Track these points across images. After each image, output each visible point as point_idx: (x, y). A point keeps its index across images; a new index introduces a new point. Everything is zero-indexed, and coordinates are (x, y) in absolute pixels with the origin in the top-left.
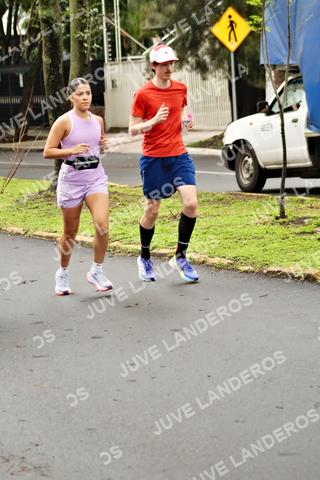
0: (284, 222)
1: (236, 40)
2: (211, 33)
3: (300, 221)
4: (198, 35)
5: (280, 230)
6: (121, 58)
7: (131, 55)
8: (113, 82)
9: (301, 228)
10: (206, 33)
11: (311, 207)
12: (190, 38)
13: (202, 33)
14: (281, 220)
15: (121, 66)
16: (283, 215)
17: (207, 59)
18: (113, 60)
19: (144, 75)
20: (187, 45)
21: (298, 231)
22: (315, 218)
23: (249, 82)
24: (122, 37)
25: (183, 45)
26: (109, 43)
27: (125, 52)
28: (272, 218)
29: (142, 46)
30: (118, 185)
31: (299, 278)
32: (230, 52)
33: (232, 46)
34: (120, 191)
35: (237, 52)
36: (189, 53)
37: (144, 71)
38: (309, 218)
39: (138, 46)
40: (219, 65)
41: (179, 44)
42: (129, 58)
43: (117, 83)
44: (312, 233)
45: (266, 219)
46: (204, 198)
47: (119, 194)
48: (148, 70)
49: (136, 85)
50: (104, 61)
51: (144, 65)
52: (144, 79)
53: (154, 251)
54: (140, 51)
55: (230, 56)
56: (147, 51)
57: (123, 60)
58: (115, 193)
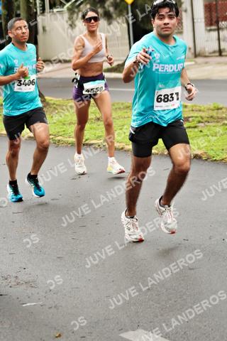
3: (186, 119)
6: (49, 10)
7: (55, 8)
8: (44, 28)
9: (187, 124)
11: (193, 110)
15: (49, 16)
17: (111, 9)
18: (44, 12)
19: (67, 22)
22: (196, 117)
23: (142, 25)
27: (52, 6)
29: (64, 2)
30: (55, 99)
32: (127, 4)
34: (57, 103)
35: (132, 4)
36: (99, 5)
37: (67, 19)
38: (192, 117)
39: (61, 2)
40: (120, 14)
42: (55, 10)
43: (47, 28)
44: (195, 127)
46: (116, 106)
47: (57, 105)
48: (70, 18)
49: (61, 30)
50: (36, 13)
51: (66, 15)
52: (66, 26)
53: (87, 142)
54: (62, 5)
55: (127, 7)
56: (68, 5)
57: (50, 12)
58: (54, 104)
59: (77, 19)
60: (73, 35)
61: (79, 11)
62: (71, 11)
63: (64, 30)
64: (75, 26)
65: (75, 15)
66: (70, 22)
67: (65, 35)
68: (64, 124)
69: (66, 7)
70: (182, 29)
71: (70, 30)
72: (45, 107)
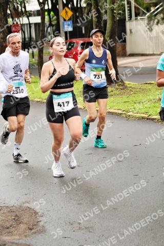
6: (134, 18)
7: (140, 16)
8: (131, 30)
15: (134, 22)
18: (130, 19)
19: (146, 26)
24: (135, 7)
26: (128, 10)
27: (137, 15)
29: (145, 12)
30: (132, 83)
34: (133, 87)
37: (146, 25)
39: (143, 12)
42: (139, 18)
43: (133, 31)
47: (133, 88)
48: (148, 24)
49: (142, 32)
50: (125, 19)
51: (146, 22)
52: (146, 29)
53: (150, 117)
54: (144, 14)
56: (148, 14)
57: (136, 19)
58: (130, 87)
59: (153, 24)
60: (152, 36)
61: (155, 19)
62: (150, 18)
63: (145, 32)
64: (152, 29)
65: (152, 22)
66: (148, 27)
68: (135, 103)
71: (149, 33)
72: (123, 89)
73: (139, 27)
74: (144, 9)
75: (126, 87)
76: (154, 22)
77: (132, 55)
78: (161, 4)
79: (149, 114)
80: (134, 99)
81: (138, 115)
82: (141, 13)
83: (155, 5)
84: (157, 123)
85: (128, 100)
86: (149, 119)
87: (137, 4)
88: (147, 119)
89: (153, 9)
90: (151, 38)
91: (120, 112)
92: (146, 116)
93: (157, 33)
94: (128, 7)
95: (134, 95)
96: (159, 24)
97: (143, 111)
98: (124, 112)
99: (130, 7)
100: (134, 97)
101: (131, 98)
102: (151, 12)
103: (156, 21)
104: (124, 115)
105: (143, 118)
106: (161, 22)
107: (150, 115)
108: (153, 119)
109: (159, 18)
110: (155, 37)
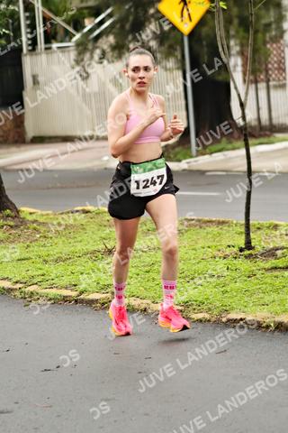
0: (251, 255)
1: (190, 19)
2: (158, 11)
3: (271, 253)
4: (141, 14)
5: (244, 265)
6: (43, 46)
7: (57, 41)
8: (34, 77)
9: (272, 262)
10: (152, 11)
12: (131, 18)
13: (146, 12)
14: (247, 252)
15: (44, 57)
16: (249, 245)
17: (154, 45)
18: (34, 49)
19: (73, 67)
20: (128, 26)
21: (268, 265)
24: (44, 18)
25: (123, 27)
26: (28, 26)
27: (49, 37)
28: (236, 249)
29: (71, 29)
30: (39, 212)
31: (268, 327)
32: (182, 34)
33: (186, 28)
35: (191, 35)
36: (130, 37)
37: (73, 63)
38: (282, 248)
39: (66, 31)
40: (169, 53)
41: (118, 26)
42: (55, 45)
43: (40, 79)
45: (228, 251)
47: (40, 224)
48: (78, 62)
50: (20, 49)
51: (73, 55)
52: (73, 73)
53: (82, 297)
54: (68, 35)
55: (182, 40)
56: (78, 36)
57: (46, 49)
58: (35, 221)
60: (87, 90)
61: (95, 48)
62: (82, 47)
64: (88, 75)
65: (87, 55)
66: (78, 69)
67: (73, 91)
68: (46, 261)
69: (74, 39)
70: (285, 79)
71: (81, 83)
72: (17, 226)
73: (56, 68)
74: (69, 24)
75: (23, 222)
76: (92, 57)
77: (40, 140)
78: (109, 11)
79: (81, 287)
80: (43, 251)
81: (53, 292)
82: (61, 33)
83: (95, 12)
84: (101, 312)
85: (27, 255)
86: (82, 301)
87: (50, 10)
88: (76, 301)
89: (89, 24)
90: (86, 97)
91: (7, 284)
92: (74, 294)
93: (102, 85)
94: (27, 18)
95: (43, 241)
96: (105, 62)
97: (65, 281)
98: (18, 286)
99: (32, 19)
100: (44, 246)
101: (36, 249)
102: (86, 30)
103: (98, 52)
104: (17, 293)
105: (65, 299)
106: (109, 55)
107: (82, 293)
108: (91, 302)
109: (105, 47)
110: (95, 94)
